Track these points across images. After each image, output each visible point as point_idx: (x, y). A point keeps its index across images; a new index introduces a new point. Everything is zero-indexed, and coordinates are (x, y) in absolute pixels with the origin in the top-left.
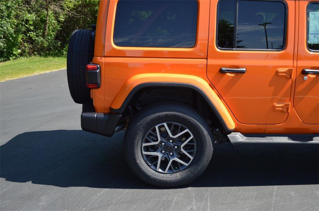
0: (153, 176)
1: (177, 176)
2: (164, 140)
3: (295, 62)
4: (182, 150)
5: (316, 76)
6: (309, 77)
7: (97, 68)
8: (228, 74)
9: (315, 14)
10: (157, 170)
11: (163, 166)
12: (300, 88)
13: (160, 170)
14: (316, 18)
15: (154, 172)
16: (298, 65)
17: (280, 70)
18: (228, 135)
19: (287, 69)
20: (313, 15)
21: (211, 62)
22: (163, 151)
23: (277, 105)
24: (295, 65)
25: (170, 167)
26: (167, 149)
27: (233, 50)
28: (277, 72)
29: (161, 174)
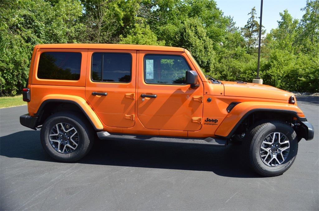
0: (55, 154)
1: (69, 155)
2: (61, 133)
3: (137, 90)
4: (71, 140)
5: (151, 99)
6: (146, 99)
7: (28, 91)
8: (97, 96)
9: (149, 61)
10: (58, 151)
11: (61, 149)
12: (141, 106)
13: (60, 151)
14: (151, 64)
15: (56, 152)
16: (138, 92)
17: (127, 94)
18: (97, 133)
19: (131, 94)
20: (149, 62)
21: (88, 88)
22: (62, 140)
23: (126, 116)
24: (137, 91)
25: (65, 149)
26: (64, 138)
27: (100, 82)
28: (125, 95)
29: (60, 153)
